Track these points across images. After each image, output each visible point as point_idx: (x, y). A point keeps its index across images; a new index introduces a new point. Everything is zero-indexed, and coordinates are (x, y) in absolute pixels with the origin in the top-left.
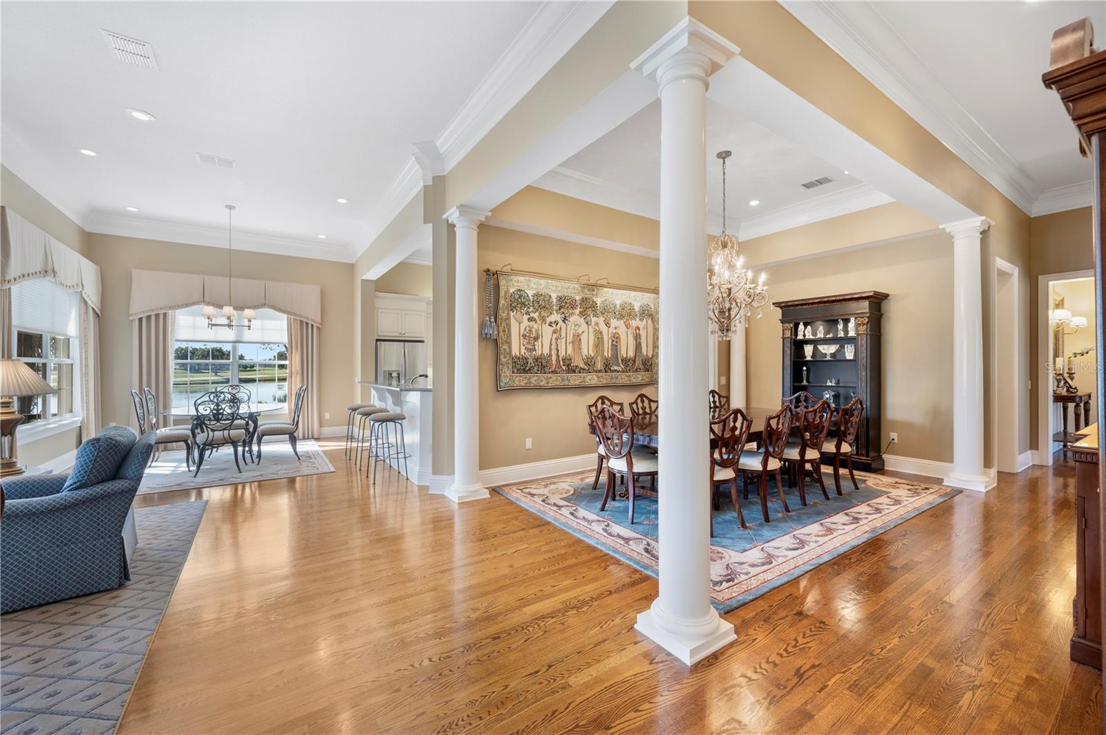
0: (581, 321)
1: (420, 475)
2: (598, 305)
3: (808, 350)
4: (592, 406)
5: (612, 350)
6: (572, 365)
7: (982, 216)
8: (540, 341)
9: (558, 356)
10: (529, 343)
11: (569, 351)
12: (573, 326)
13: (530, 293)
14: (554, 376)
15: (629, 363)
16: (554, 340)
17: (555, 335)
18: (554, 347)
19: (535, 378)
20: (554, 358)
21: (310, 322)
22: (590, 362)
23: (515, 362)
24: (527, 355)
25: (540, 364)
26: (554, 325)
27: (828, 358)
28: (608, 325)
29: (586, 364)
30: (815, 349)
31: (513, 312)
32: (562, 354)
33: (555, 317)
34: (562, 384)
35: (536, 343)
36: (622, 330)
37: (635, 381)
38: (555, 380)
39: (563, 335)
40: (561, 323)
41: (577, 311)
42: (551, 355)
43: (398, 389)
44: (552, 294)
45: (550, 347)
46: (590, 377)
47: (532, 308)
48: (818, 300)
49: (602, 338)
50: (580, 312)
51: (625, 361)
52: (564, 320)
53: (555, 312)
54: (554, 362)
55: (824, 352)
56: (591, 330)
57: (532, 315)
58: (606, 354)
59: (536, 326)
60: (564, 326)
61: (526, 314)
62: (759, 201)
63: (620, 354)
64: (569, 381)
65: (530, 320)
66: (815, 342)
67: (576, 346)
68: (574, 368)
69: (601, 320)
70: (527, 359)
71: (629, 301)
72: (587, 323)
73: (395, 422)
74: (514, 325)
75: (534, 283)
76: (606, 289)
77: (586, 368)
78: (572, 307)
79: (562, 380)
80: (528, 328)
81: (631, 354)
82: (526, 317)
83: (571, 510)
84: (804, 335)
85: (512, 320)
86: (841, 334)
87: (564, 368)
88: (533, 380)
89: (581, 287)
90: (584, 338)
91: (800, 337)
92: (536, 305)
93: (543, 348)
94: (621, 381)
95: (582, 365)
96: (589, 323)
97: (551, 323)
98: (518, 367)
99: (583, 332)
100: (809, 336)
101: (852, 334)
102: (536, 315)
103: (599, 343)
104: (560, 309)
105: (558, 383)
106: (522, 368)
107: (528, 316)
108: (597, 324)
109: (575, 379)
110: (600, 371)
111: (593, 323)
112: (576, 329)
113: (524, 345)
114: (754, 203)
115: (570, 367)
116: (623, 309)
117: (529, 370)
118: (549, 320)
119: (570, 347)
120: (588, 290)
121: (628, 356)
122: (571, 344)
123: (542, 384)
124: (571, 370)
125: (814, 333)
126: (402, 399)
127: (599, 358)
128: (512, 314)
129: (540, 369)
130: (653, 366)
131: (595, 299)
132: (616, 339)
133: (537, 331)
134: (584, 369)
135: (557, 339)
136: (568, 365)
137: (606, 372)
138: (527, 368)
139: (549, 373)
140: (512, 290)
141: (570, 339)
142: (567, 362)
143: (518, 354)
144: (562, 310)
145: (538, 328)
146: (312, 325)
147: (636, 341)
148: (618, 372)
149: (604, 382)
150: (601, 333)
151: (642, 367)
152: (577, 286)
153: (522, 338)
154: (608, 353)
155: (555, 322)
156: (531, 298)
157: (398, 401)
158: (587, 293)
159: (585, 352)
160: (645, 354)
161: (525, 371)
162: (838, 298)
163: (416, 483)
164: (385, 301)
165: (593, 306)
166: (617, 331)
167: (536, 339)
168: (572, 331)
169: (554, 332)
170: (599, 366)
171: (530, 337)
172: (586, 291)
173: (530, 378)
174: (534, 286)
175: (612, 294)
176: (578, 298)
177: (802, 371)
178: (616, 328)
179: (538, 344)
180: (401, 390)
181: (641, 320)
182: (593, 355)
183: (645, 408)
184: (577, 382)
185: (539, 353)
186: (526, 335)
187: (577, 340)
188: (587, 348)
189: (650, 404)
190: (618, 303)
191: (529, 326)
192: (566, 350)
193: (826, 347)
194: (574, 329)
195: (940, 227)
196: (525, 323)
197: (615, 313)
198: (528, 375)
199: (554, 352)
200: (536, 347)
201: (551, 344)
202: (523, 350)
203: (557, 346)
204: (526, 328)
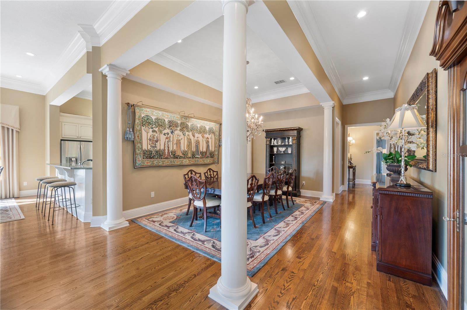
0: (181, 133)
1: (85, 217)
2: (189, 126)
3: (275, 149)
4: (186, 175)
5: (196, 148)
7: (333, 101)
8: (159, 142)
9: (168, 150)
10: (153, 143)
11: (175, 148)
12: (177, 136)
13: (154, 118)
14: (166, 160)
15: (204, 154)
16: (166, 142)
17: (167, 140)
18: (166, 146)
19: (157, 161)
20: (166, 151)
21: (10, 128)
22: (185, 154)
23: (145, 153)
24: (152, 149)
25: (159, 154)
26: (167, 135)
27: (282, 153)
28: (194, 136)
29: (183, 154)
30: (278, 149)
31: (143, 127)
32: (171, 149)
33: (167, 131)
34: (171, 164)
35: (156, 144)
36: (201, 139)
37: (206, 162)
38: (167, 162)
39: (171, 140)
40: (170, 134)
41: (179, 128)
42: (165, 150)
43: (70, 168)
44: (165, 119)
45: (165, 146)
46: (185, 161)
47: (154, 126)
48: (279, 130)
49: (191, 142)
50: (180, 129)
51: (202, 153)
52: (172, 132)
53: (167, 128)
54: (166, 153)
55: (281, 150)
56: (186, 138)
57: (154, 129)
58: (193, 150)
59: (156, 135)
60: (172, 136)
61: (151, 128)
62: (258, 87)
63: (200, 149)
64: (174, 162)
65: (153, 131)
66: (278, 146)
67: (178, 146)
68: (177, 156)
69: (190, 134)
70: (151, 151)
71: (203, 125)
72: (184, 135)
73: (69, 187)
74: (144, 134)
75: (156, 113)
76: (193, 119)
77: (183, 156)
78: (176, 127)
79: (171, 162)
80: (152, 136)
81: (205, 150)
82: (151, 130)
83: (175, 228)
84: (274, 144)
85: (143, 131)
86: (287, 143)
87: (172, 156)
88: (155, 162)
89: (181, 117)
90: (182, 142)
91: (272, 144)
92: (157, 124)
93: (160, 146)
94: (200, 162)
95: (181, 155)
96: (185, 135)
97: (165, 133)
98: (147, 156)
99: (182, 139)
100: (275, 144)
101: (291, 143)
102: (157, 129)
103: (189, 145)
104: (170, 127)
105: (168, 164)
106: (149, 156)
107: (152, 130)
108: (188, 135)
109: (177, 162)
110: (190, 158)
111: (186, 135)
112: (178, 137)
113: (150, 144)
114: (256, 88)
115: (175, 156)
116: (201, 129)
117: (153, 157)
118: (164, 132)
119: (175, 146)
120: (184, 119)
121: (203, 151)
122: (175, 145)
123: (160, 164)
124: (176, 157)
125: (277, 143)
126: (74, 173)
127: (190, 151)
128: (143, 128)
129: (159, 157)
130: (214, 155)
131: (188, 123)
132: (198, 143)
133: (157, 138)
135: (168, 142)
136: (174, 155)
137: (193, 158)
138: (152, 156)
139: (164, 159)
140: (143, 116)
141: (175, 142)
142: (174, 153)
143: (146, 149)
144: (171, 128)
145: (158, 136)
146: (12, 130)
147: (207, 144)
148: (199, 158)
149: (192, 163)
150: (191, 140)
151: (209, 156)
152: (179, 116)
153: (148, 141)
154: (194, 149)
155: (167, 133)
156: (154, 120)
157: (72, 175)
158: (184, 120)
159: (182, 148)
160: (211, 150)
161: (150, 158)
162: (286, 129)
163: (83, 221)
164: (67, 118)
165: (187, 127)
167: (157, 141)
168: (176, 138)
169: (167, 138)
170: (190, 155)
171: (153, 140)
172: (183, 119)
173: (153, 161)
174: (156, 115)
175: (196, 121)
176: (179, 122)
177: (273, 158)
178: (197, 138)
179: (158, 144)
180: (71, 169)
181: (209, 134)
182: (186, 150)
183: (211, 175)
184: (179, 163)
185: (158, 148)
186: (151, 139)
187: (178, 142)
188: (184, 147)
189: (213, 173)
190: (199, 126)
191: (152, 135)
192: (173, 147)
193: (281, 148)
194: (177, 137)
195: (321, 104)
196: (151, 133)
197: (197, 131)
198: (152, 160)
199: (166, 148)
200: (157, 146)
201: (165, 144)
202: (149, 147)
203: (168, 145)
204: (151, 135)
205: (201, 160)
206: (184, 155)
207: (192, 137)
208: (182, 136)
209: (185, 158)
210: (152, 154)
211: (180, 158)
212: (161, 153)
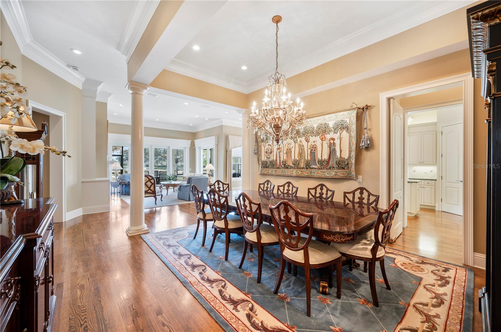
0: (292, 141)
2: (301, 130)
5: (311, 156)
6: (286, 164)
8: (272, 154)
9: (280, 160)
10: (268, 155)
12: (287, 145)
15: (323, 163)
16: (278, 153)
17: (278, 150)
18: (278, 156)
19: (271, 170)
20: (278, 161)
23: (263, 164)
24: (267, 160)
25: (272, 164)
28: (307, 141)
32: (282, 159)
34: (282, 174)
35: (271, 155)
37: (328, 175)
38: (278, 172)
42: (276, 160)
46: (295, 171)
49: (304, 149)
51: (321, 162)
54: (278, 163)
56: (297, 145)
59: (270, 147)
63: (317, 157)
65: (268, 145)
67: (289, 155)
68: (288, 166)
69: (303, 139)
70: (267, 162)
71: (324, 122)
72: (294, 142)
74: (263, 147)
79: (282, 172)
81: (326, 157)
85: (262, 146)
87: (283, 166)
90: (293, 150)
94: (317, 175)
95: (291, 165)
96: (296, 142)
98: (264, 165)
99: (292, 147)
103: (302, 152)
105: (280, 173)
108: (301, 141)
110: (303, 168)
112: (289, 146)
113: (266, 156)
116: (319, 129)
117: (268, 167)
119: (285, 156)
121: (323, 159)
122: (286, 154)
123: (273, 173)
124: (286, 167)
127: (303, 161)
128: (262, 144)
129: (272, 166)
132: (314, 148)
134: (292, 167)
136: (285, 165)
137: (307, 169)
138: (267, 166)
141: (285, 151)
142: (284, 163)
143: (264, 160)
145: (272, 148)
147: (330, 148)
148: (315, 169)
149: (306, 174)
150: (303, 146)
153: (265, 153)
154: (307, 157)
159: (293, 158)
160: (339, 156)
161: (267, 167)
166: (315, 143)
167: (271, 153)
168: (286, 147)
170: (302, 165)
175: (311, 121)
178: (314, 142)
181: (335, 133)
182: (298, 159)
184: (289, 174)
185: (271, 159)
186: (267, 152)
190: (315, 126)
196: (267, 147)
197: (313, 133)
198: (267, 169)
199: (278, 159)
200: (271, 157)
201: (276, 155)
202: (266, 158)
203: (280, 155)
204: (267, 149)
205: (319, 171)
206: (295, 165)
207: (304, 143)
208: (293, 144)
209: (295, 169)
210: (267, 164)
211: (290, 169)
212: (274, 163)
